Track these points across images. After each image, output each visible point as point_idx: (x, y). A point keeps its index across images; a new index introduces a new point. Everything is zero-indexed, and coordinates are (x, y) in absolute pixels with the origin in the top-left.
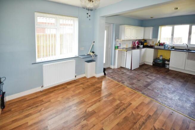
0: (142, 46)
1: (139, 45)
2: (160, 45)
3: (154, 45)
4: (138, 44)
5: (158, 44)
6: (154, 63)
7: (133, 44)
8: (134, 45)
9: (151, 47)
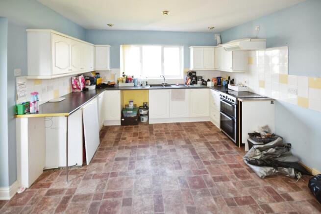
0: (94, 87)
1: (87, 87)
2: (127, 82)
3: (116, 82)
4: (85, 84)
5: (125, 80)
6: (123, 120)
7: (72, 85)
8: (75, 87)
9: (111, 86)
